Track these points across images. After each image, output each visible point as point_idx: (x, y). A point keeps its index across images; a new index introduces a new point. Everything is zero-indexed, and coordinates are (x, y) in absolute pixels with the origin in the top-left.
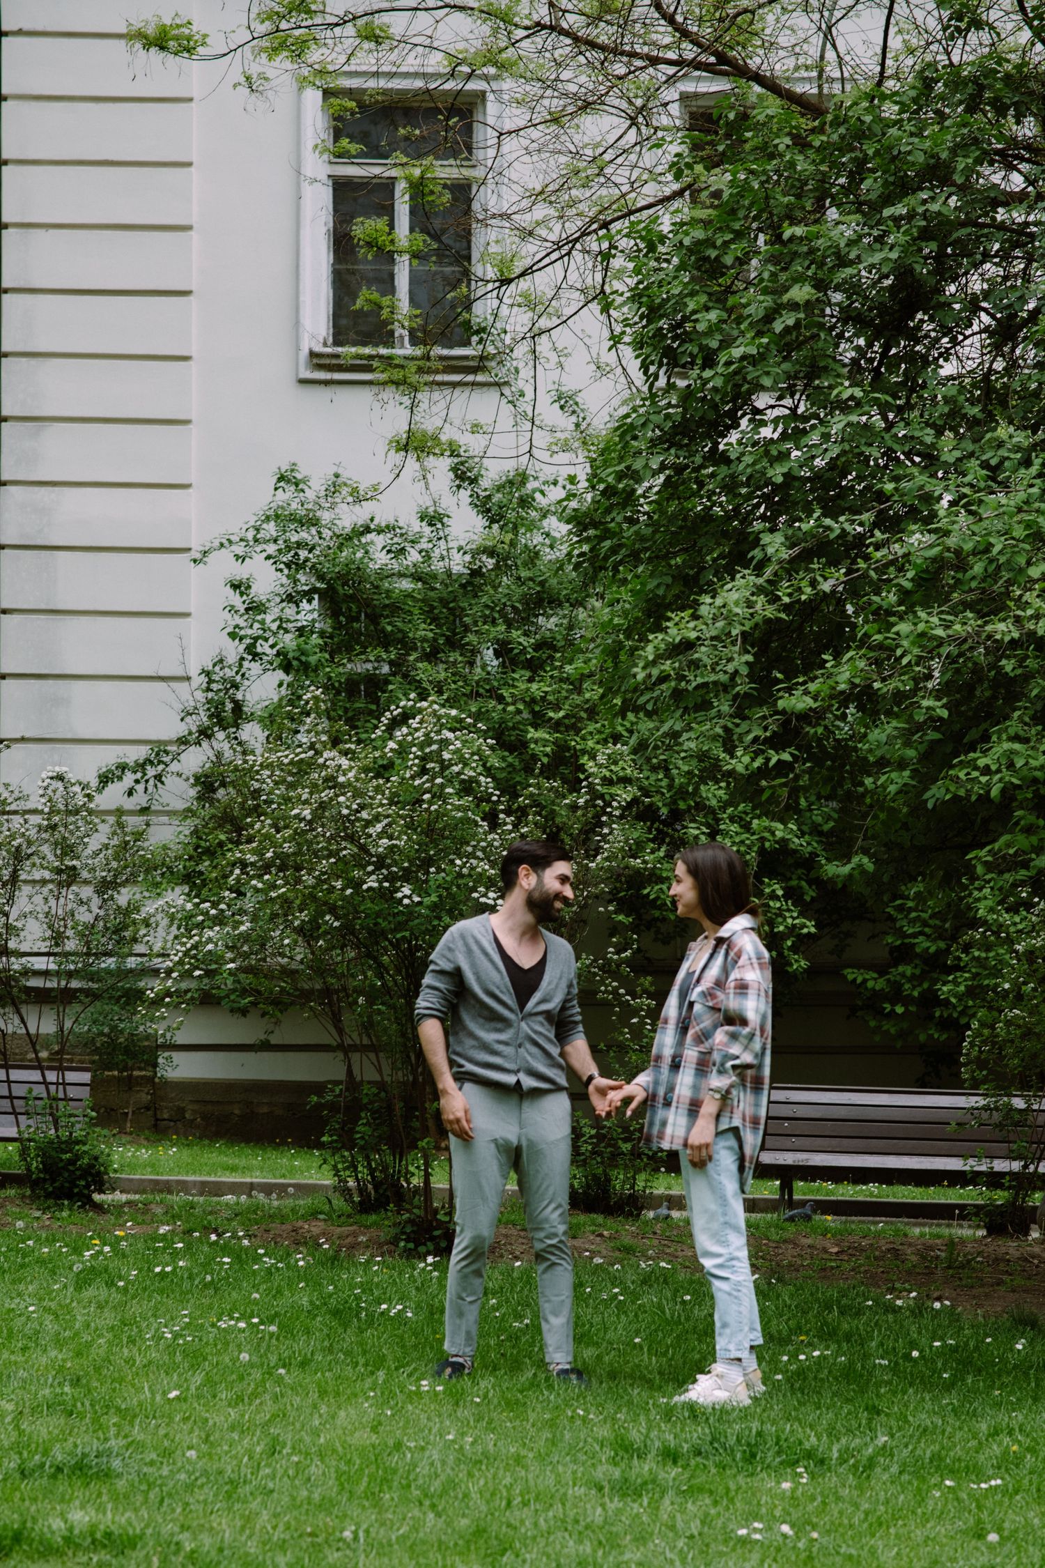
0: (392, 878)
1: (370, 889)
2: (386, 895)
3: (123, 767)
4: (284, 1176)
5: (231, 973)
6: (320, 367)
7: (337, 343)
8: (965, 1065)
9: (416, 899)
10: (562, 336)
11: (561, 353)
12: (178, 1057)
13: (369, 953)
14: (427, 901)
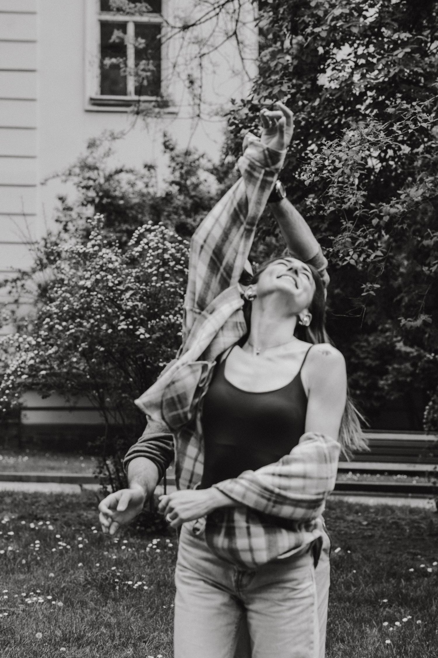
0: (134, 323)
1: (123, 329)
2: (131, 333)
3: (6, 281)
4: (76, 472)
5: (43, 376)
6: (94, 104)
7: (102, 93)
8: (426, 423)
9: (147, 336)
10: (215, 56)
11: (214, 65)
12: (29, 413)
13: (121, 366)
14: (154, 336)
